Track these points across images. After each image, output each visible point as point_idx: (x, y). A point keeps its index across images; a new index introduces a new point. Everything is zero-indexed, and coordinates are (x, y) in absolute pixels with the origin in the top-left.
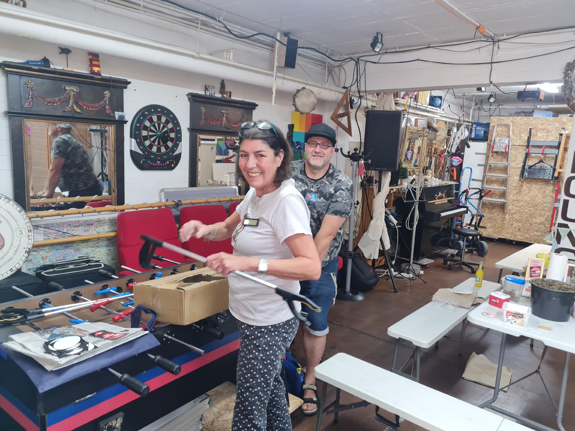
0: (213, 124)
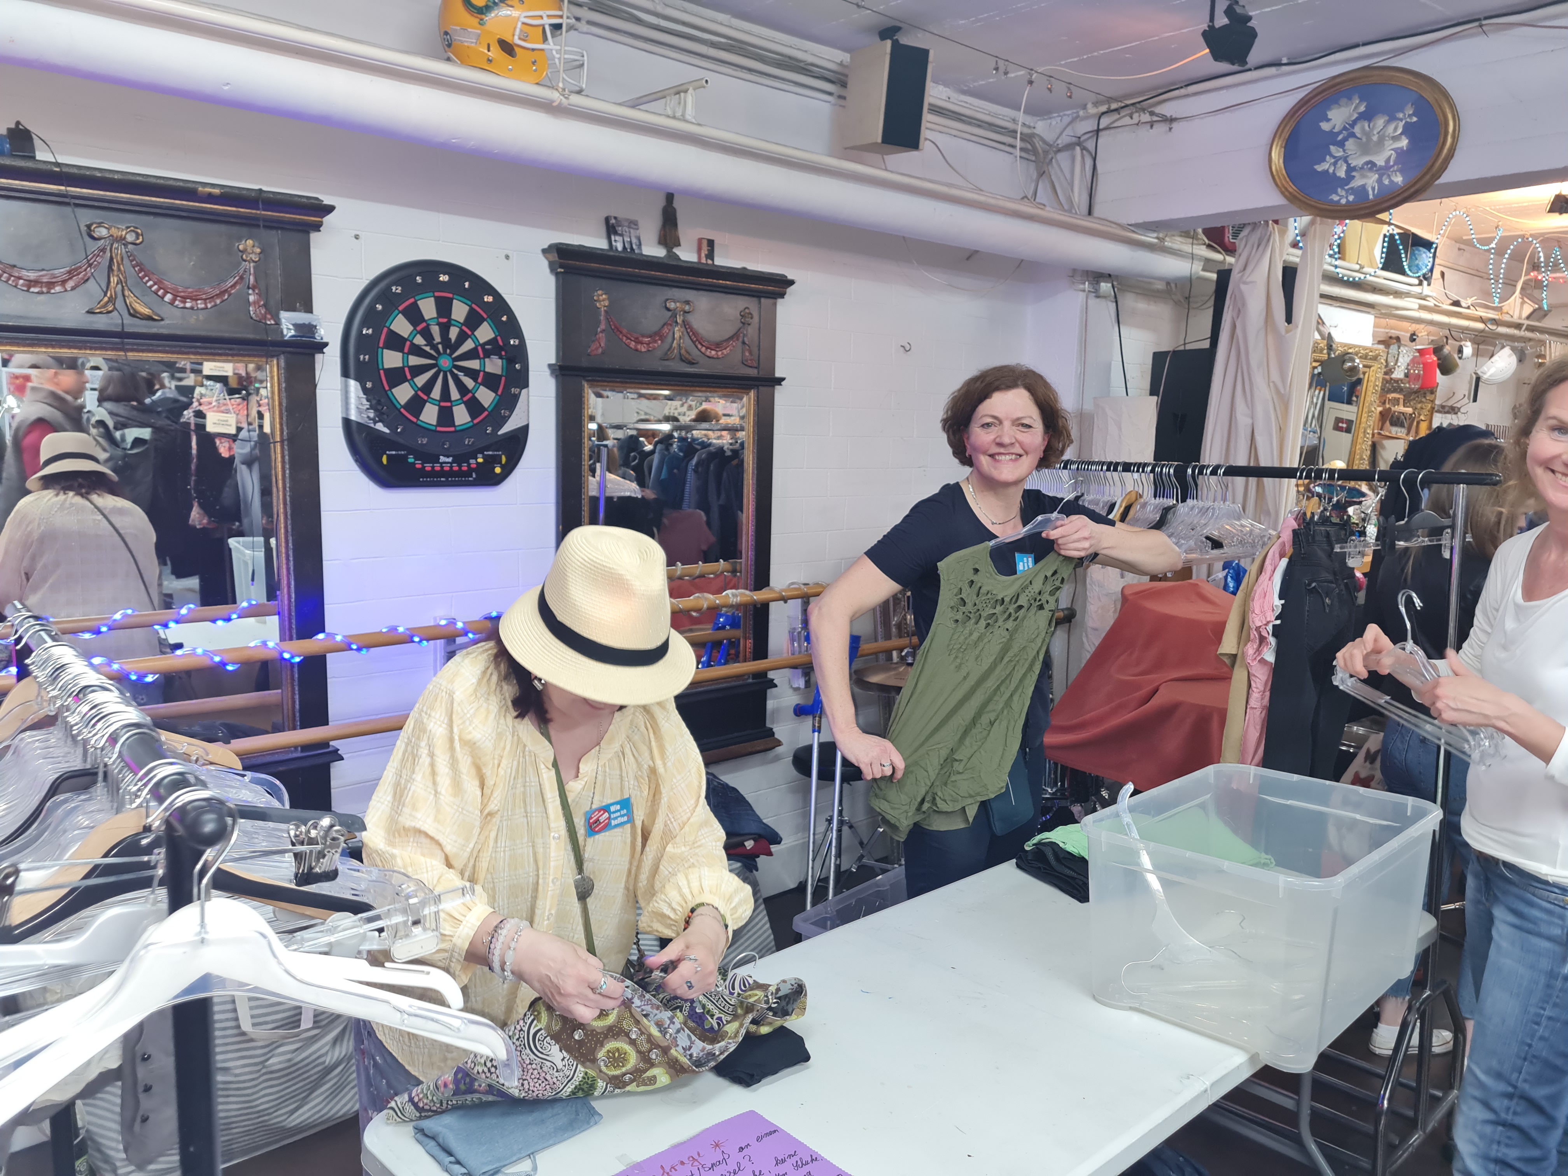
0: (637, 350)
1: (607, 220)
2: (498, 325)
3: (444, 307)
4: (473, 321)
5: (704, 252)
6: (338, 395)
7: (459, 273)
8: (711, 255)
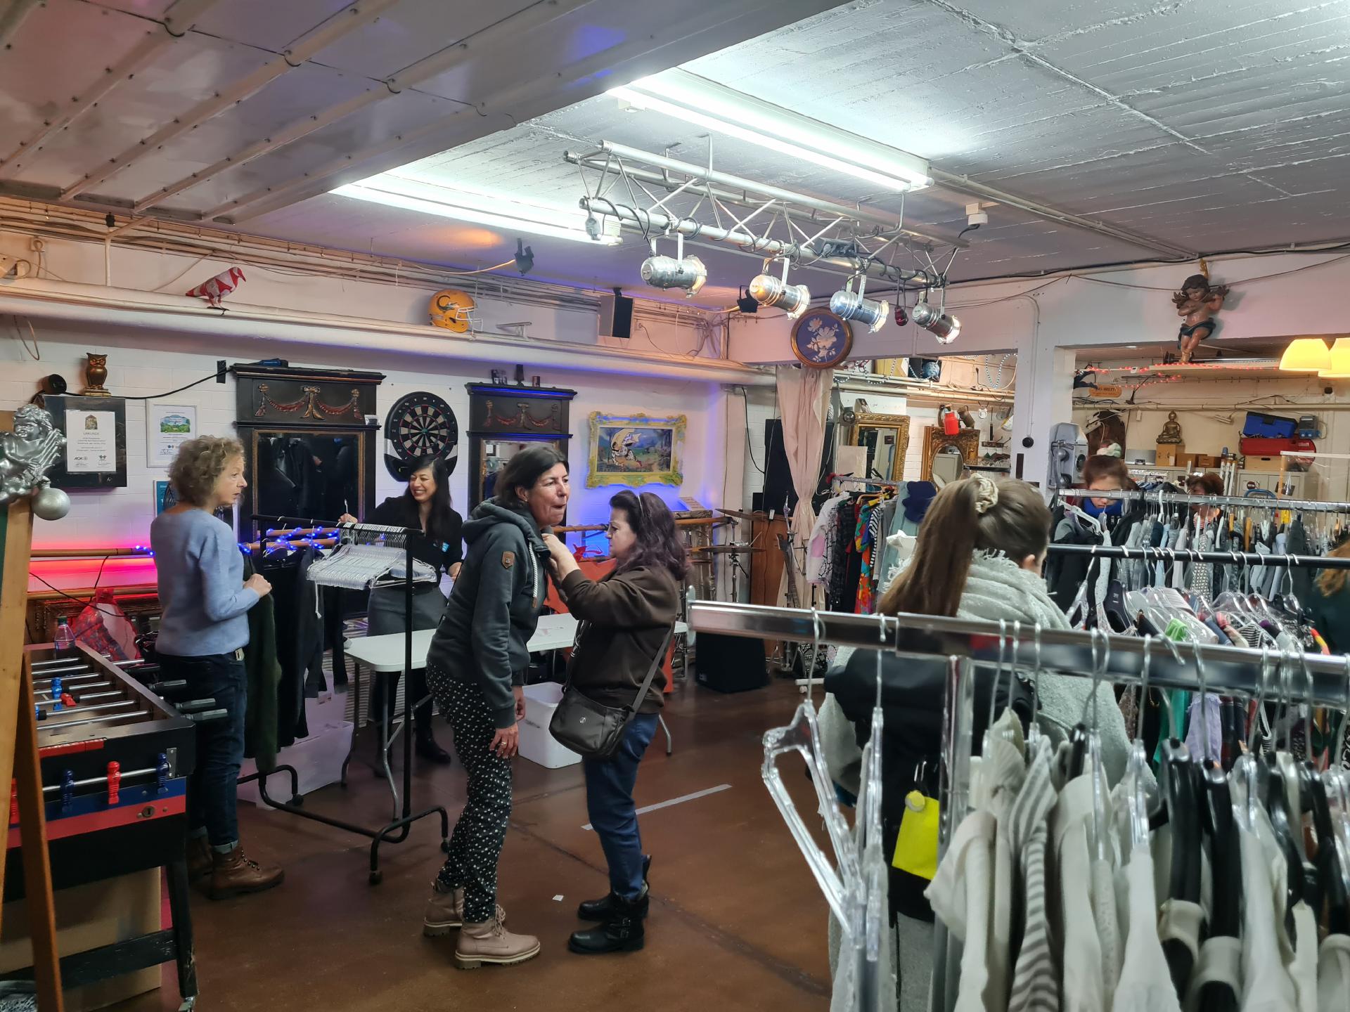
0: (504, 424)
1: (492, 371)
2: (446, 416)
3: (425, 410)
4: (436, 415)
5: (536, 381)
6: (383, 444)
7: (431, 397)
8: (538, 383)
